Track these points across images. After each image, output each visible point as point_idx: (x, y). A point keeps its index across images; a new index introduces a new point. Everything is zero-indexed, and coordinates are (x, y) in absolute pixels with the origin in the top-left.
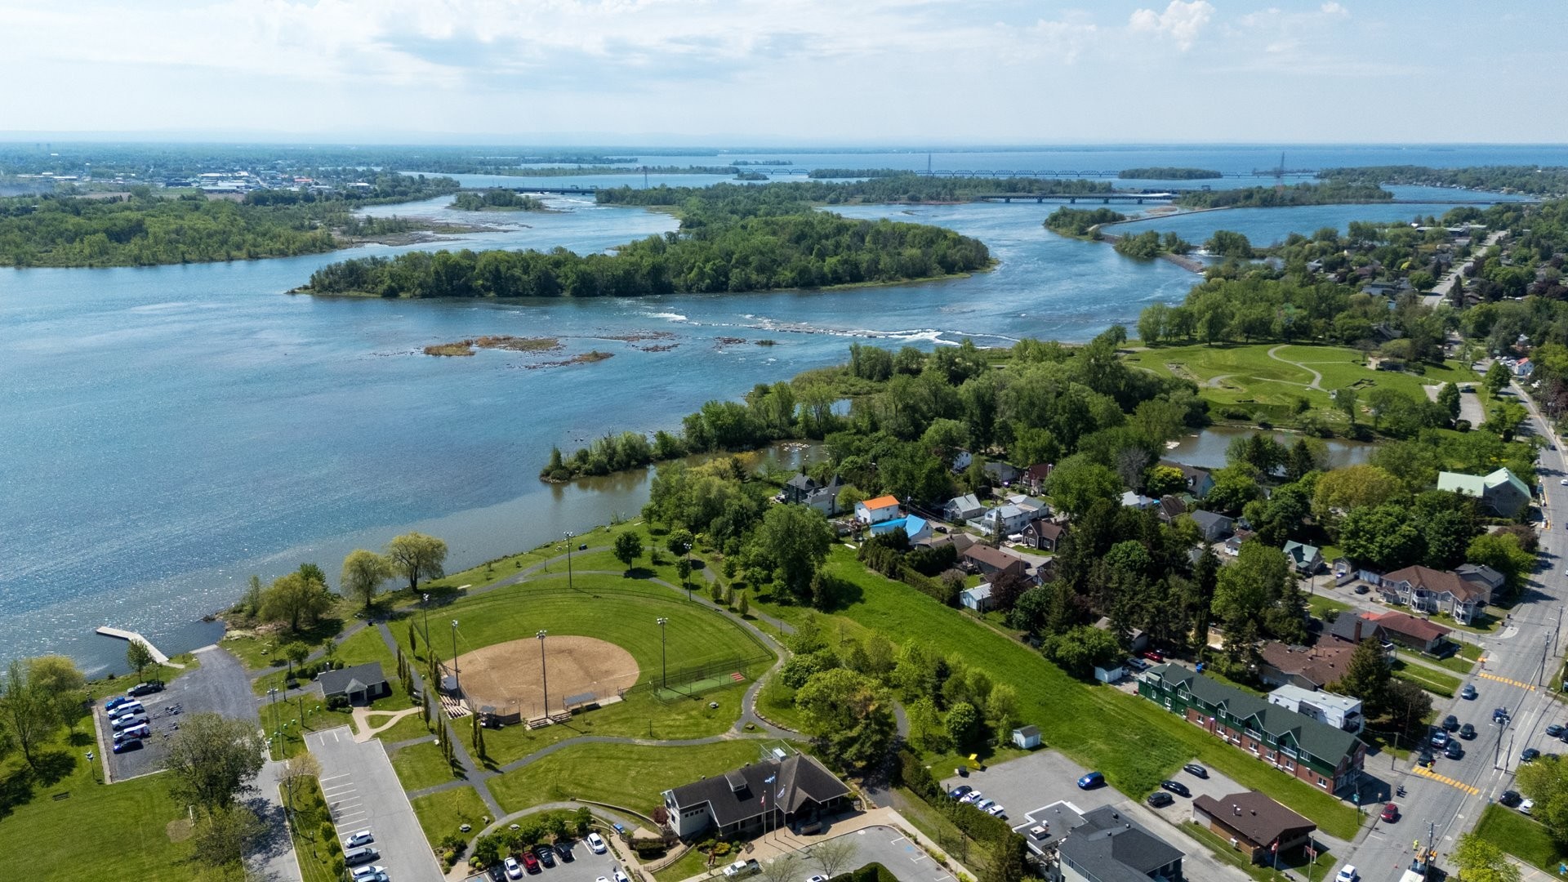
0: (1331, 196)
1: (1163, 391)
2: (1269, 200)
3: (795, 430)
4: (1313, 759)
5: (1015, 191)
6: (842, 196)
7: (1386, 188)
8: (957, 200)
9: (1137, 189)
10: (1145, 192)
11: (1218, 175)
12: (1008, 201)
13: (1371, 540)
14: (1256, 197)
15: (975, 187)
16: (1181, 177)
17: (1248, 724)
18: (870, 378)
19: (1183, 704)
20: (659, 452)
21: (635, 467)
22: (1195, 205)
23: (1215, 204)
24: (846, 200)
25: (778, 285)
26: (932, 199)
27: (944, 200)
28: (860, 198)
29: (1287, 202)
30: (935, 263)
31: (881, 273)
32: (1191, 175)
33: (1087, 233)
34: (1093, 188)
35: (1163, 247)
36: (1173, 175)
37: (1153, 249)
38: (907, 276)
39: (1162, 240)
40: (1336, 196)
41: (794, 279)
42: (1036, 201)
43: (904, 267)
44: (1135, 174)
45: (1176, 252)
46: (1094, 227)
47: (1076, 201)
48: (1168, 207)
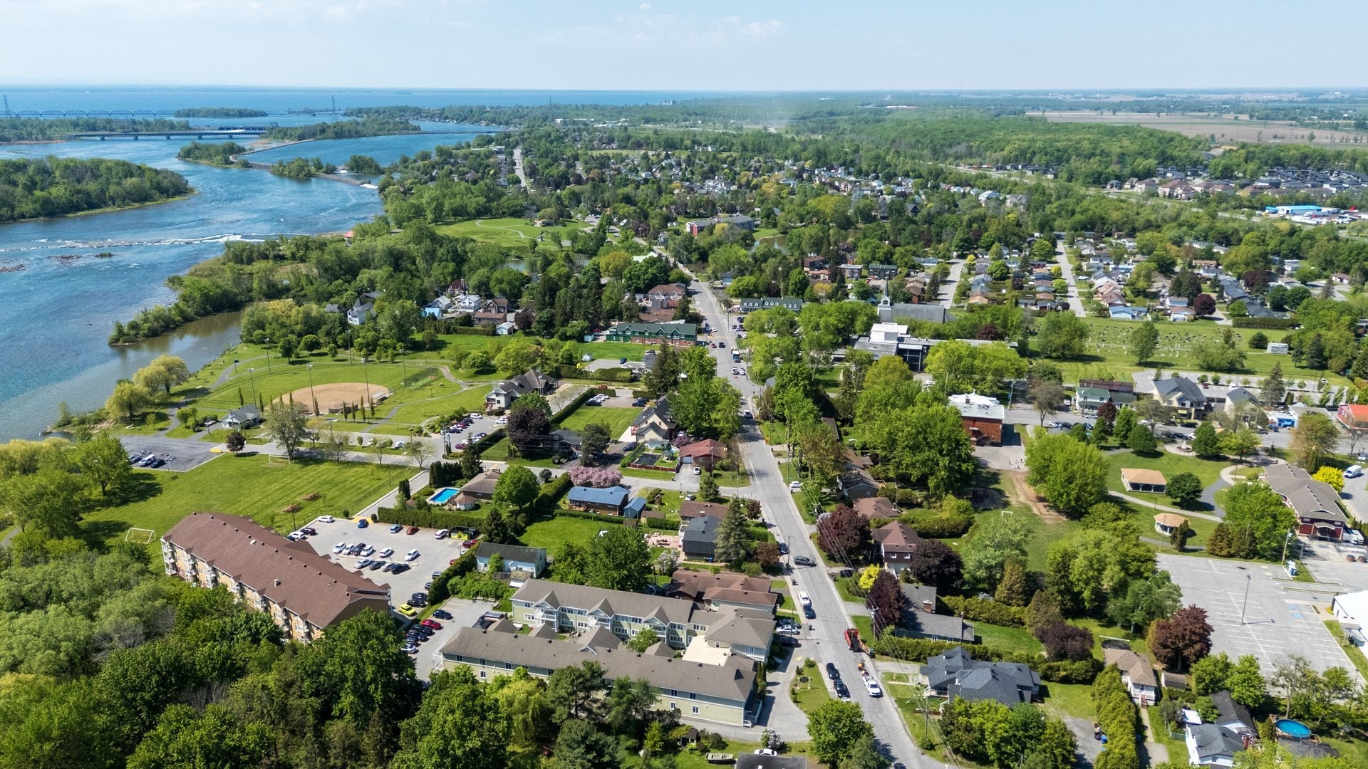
0: (380, 130)
2: (340, 134)
4: (686, 336)
5: (95, 130)
7: (413, 123)
8: (50, 139)
10: (221, 129)
11: (264, 114)
12: (103, 139)
13: (639, 279)
14: (330, 133)
15: (52, 126)
16: (234, 115)
17: (657, 334)
19: (629, 336)
22: (283, 138)
23: (301, 137)
25: (23, 216)
27: (37, 140)
29: (353, 134)
30: (151, 189)
31: (113, 199)
32: (241, 114)
33: (232, 163)
34: (172, 126)
35: (313, 169)
36: (227, 114)
37: (309, 171)
38: (134, 201)
39: (311, 163)
40: (383, 129)
41: (35, 209)
42: (132, 138)
43: (129, 193)
44: (190, 113)
45: (327, 173)
46: (231, 158)
47: (172, 137)
48: (263, 141)
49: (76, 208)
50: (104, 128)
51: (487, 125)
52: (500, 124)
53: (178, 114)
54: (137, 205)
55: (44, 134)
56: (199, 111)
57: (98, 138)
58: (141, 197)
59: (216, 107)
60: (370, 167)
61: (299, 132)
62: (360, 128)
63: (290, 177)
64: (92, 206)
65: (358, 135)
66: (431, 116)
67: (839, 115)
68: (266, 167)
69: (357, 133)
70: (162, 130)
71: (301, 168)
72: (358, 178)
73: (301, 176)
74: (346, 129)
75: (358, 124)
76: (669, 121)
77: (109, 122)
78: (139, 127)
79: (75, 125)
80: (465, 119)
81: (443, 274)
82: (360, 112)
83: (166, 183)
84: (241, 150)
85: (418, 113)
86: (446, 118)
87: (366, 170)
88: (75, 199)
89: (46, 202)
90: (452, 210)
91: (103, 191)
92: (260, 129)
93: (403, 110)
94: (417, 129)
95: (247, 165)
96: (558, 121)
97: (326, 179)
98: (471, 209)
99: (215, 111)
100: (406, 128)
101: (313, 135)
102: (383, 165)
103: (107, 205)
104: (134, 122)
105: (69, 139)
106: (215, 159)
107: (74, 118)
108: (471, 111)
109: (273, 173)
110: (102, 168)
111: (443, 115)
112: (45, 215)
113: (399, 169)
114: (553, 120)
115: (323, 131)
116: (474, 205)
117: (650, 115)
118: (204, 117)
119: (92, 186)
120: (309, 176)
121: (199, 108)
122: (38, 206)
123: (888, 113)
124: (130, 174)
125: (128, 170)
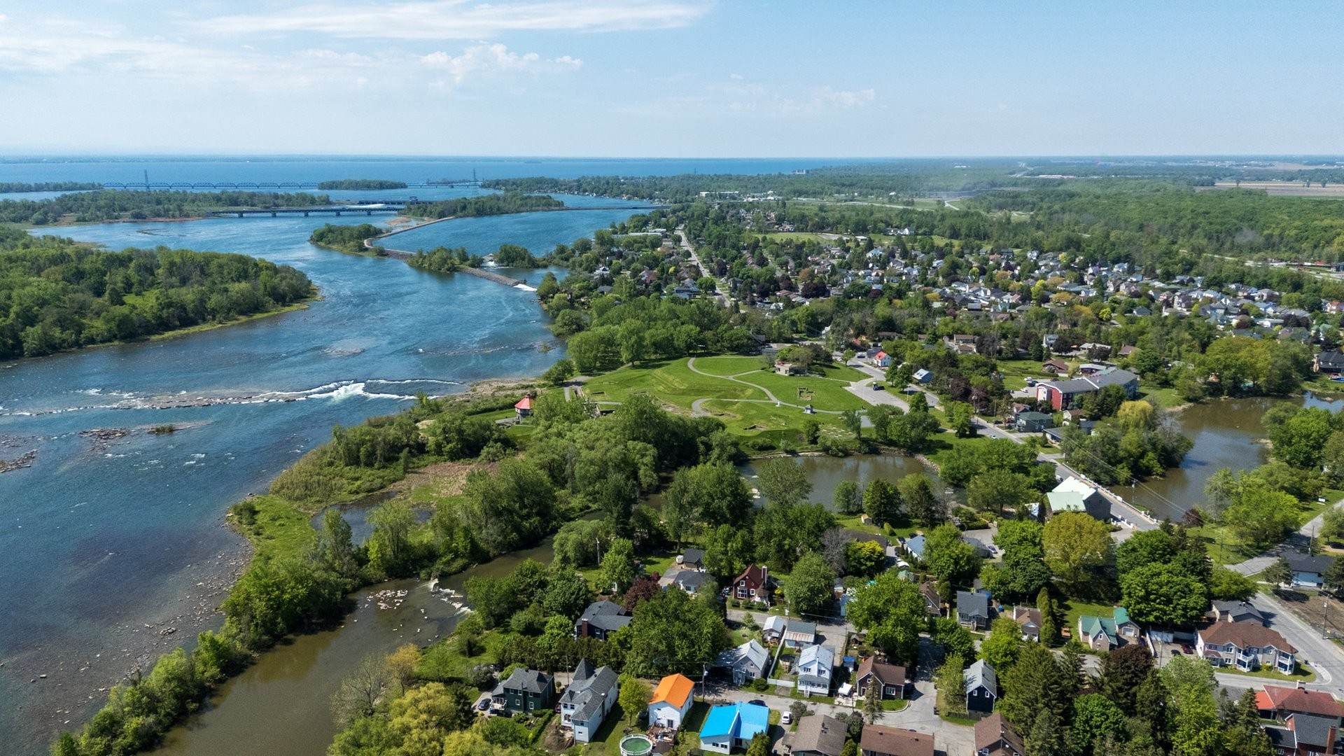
0: (522, 205)
1: (701, 434)
2: (482, 210)
3: (370, 571)
5: (236, 206)
6: (46, 214)
7: (554, 197)
8: (187, 216)
9: (352, 201)
10: (361, 203)
11: (404, 186)
12: (241, 216)
14: (470, 209)
15: (193, 201)
16: (375, 188)
18: (369, 464)
20: (213, 671)
21: (198, 711)
22: (422, 215)
23: (441, 215)
24: (56, 221)
25: (92, 340)
26: (159, 215)
27: (173, 216)
28: (71, 216)
29: (495, 210)
30: (264, 295)
31: (214, 313)
32: (382, 186)
33: (366, 249)
34: (313, 201)
35: (457, 261)
36: (367, 186)
37: (453, 264)
38: (242, 313)
39: (455, 255)
40: (527, 205)
41: (109, 330)
42: (270, 215)
43: (236, 303)
44: (333, 186)
45: (473, 266)
46: (366, 242)
47: (310, 214)
48: (401, 218)
49: (163, 325)
50: (246, 203)
51: (629, 199)
52: (643, 198)
53: (322, 186)
54: (243, 319)
55: (181, 210)
56: (342, 183)
57: (236, 215)
58: (250, 307)
59: (358, 179)
60: (523, 259)
61: (439, 209)
62: (501, 204)
63: (430, 272)
64: (187, 322)
65: (500, 212)
66: (570, 189)
67: (1001, 186)
68: (403, 256)
69: (499, 209)
70: (300, 205)
71: (444, 261)
72: (508, 273)
73: (443, 270)
74: (487, 205)
75: (498, 199)
76: (822, 193)
77: (252, 195)
78: (280, 201)
79: (218, 199)
80: (605, 192)
81: (725, 553)
82: (497, 184)
83: (283, 286)
84: (377, 233)
85: (555, 185)
86: (585, 191)
87: (518, 262)
88: (165, 313)
89: (124, 322)
90: (654, 344)
91: (202, 301)
92: (400, 203)
93: (540, 183)
94: (560, 205)
95: (382, 253)
96: (704, 194)
97: (473, 275)
98: (679, 343)
99: (357, 183)
100: (549, 205)
101: (454, 212)
102: (538, 255)
103: (204, 320)
104: (276, 196)
105: (207, 215)
106: (348, 245)
107: (217, 191)
108: (608, 183)
109: (411, 265)
110: (213, 267)
111: (579, 187)
112: (122, 338)
113: (556, 261)
114: (697, 193)
115: (464, 208)
116: (684, 337)
117: (798, 186)
118: (347, 189)
119: (188, 295)
120: (453, 269)
121: (342, 180)
122: (113, 325)
123: (1059, 185)
124: (243, 275)
125: (245, 268)
